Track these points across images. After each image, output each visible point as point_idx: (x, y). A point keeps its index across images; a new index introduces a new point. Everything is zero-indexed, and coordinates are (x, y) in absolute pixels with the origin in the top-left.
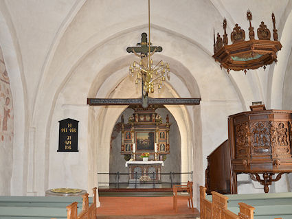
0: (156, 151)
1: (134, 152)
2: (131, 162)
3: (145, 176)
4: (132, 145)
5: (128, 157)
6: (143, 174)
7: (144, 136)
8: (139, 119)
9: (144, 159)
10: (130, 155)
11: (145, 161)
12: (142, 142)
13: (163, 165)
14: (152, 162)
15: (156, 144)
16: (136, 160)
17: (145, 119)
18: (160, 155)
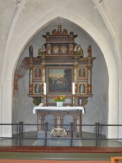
0: (74, 93)
1: (45, 93)
2: (40, 107)
3: (59, 129)
4: (43, 85)
5: (37, 101)
6: (56, 126)
7: (58, 74)
8: (52, 51)
9: (58, 103)
10: (40, 98)
11: (59, 107)
12: (56, 81)
13: (83, 112)
14: (68, 108)
15: (74, 84)
16: (47, 105)
17: (60, 51)
18: (79, 98)
